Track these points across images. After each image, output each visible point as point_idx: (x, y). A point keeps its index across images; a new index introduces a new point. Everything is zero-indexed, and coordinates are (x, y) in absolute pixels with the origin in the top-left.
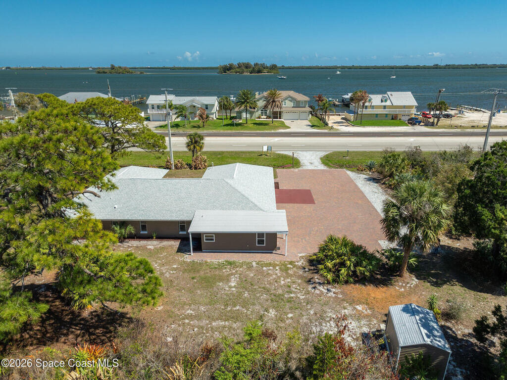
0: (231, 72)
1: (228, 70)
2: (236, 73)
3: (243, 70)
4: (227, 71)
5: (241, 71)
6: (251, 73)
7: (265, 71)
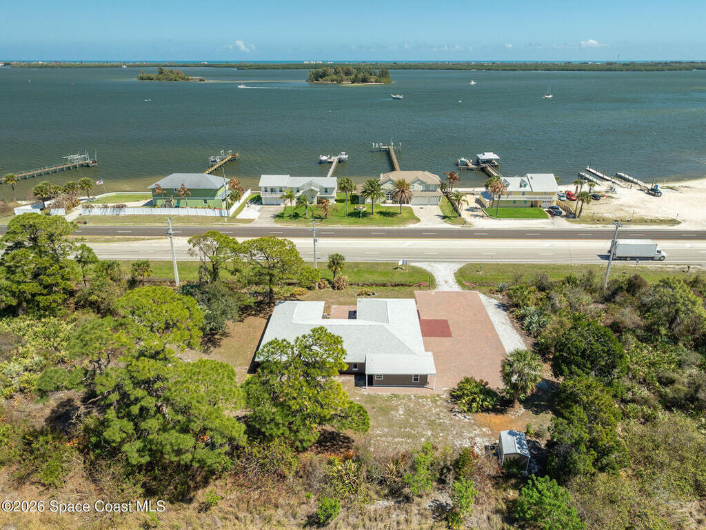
0: (325, 80)
1: (322, 77)
2: (333, 81)
3: (342, 77)
4: (320, 79)
5: (339, 78)
6: (353, 83)
7: (373, 80)
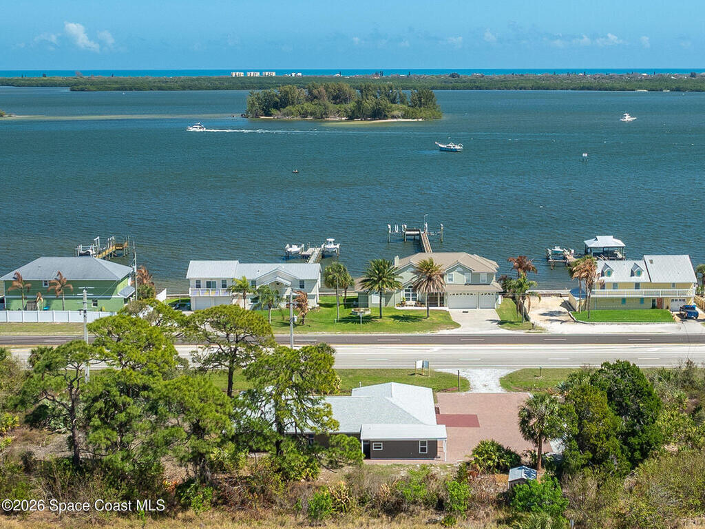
0: (285, 115)
1: (277, 106)
2: (304, 115)
3: (326, 108)
4: (273, 111)
5: (319, 110)
6: (351, 118)
7: (396, 113)
